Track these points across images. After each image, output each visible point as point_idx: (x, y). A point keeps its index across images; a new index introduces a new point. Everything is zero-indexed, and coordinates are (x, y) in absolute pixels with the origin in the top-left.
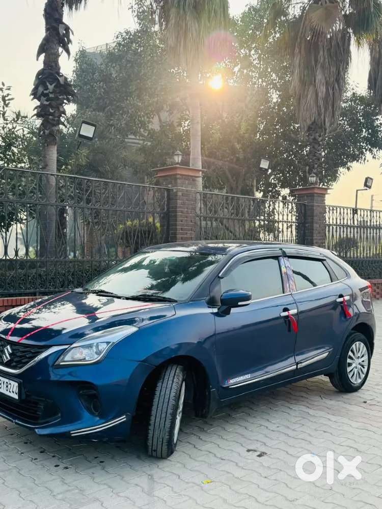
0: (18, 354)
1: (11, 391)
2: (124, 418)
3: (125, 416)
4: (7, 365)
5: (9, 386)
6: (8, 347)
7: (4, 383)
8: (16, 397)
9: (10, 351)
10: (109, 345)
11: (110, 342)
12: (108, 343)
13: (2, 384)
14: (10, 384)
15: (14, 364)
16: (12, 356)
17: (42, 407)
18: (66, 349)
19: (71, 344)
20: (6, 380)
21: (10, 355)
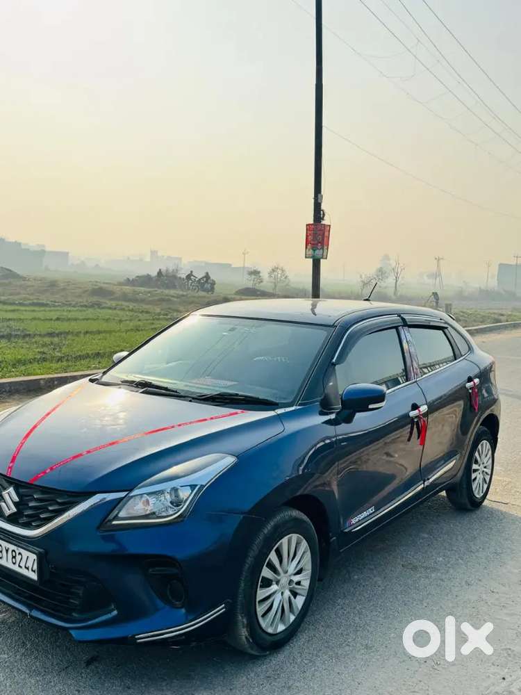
0: (31, 504)
1: (22, 564)
2: (222, 609)
3: (223, 605)
4: (12, 519)
5: (18, 558)
6: (11, 490)
7: (7, 551)
8: (34, 576)
9: (16, 499)
10: (195, 491)
11: (196, 485)
12: (193, 487)
13: (4, 552)
14: (20, 554)
15: (25, 520)
16: (21, 507)
17: (81, 592)
18: (122, 499)
19: (131, 490)
20: (12, 547)
21: (16, 504)
